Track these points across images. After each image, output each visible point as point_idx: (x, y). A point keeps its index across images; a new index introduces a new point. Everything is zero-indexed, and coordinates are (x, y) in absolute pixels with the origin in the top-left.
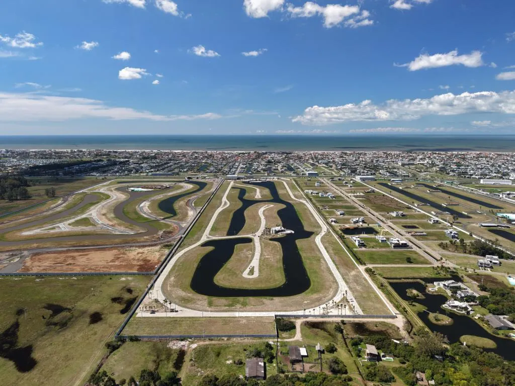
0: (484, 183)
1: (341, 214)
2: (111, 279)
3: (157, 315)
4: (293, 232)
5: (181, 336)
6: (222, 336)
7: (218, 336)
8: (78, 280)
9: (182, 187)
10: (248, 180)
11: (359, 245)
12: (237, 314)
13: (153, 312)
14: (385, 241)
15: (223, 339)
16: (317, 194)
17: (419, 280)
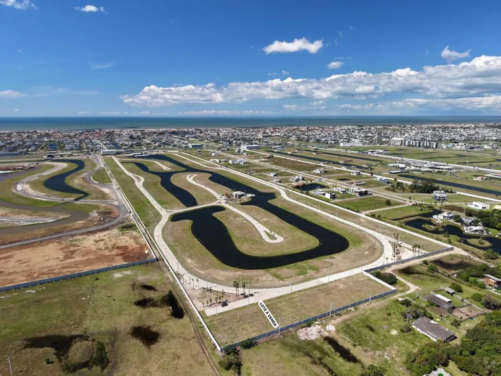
0: (344, 145)
1: (275, 176)
2: (97, 279)
3: (231, 306)
4: (254, 195)
5: (305, 322)
6: (348, 307)
7: (344, 308)
8: (38, 293)
9: (53, 167)
10: (132, 155)
11: (331, 198)
12: (325, 280)
13: (225, 304)
14: (345, 191)
15: (350, 310)
16: (225, 162)
17: (418, 217)
